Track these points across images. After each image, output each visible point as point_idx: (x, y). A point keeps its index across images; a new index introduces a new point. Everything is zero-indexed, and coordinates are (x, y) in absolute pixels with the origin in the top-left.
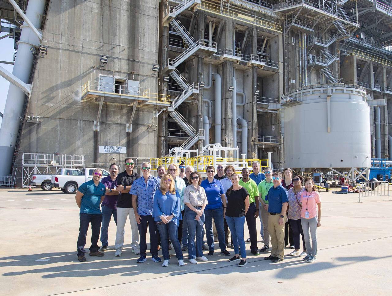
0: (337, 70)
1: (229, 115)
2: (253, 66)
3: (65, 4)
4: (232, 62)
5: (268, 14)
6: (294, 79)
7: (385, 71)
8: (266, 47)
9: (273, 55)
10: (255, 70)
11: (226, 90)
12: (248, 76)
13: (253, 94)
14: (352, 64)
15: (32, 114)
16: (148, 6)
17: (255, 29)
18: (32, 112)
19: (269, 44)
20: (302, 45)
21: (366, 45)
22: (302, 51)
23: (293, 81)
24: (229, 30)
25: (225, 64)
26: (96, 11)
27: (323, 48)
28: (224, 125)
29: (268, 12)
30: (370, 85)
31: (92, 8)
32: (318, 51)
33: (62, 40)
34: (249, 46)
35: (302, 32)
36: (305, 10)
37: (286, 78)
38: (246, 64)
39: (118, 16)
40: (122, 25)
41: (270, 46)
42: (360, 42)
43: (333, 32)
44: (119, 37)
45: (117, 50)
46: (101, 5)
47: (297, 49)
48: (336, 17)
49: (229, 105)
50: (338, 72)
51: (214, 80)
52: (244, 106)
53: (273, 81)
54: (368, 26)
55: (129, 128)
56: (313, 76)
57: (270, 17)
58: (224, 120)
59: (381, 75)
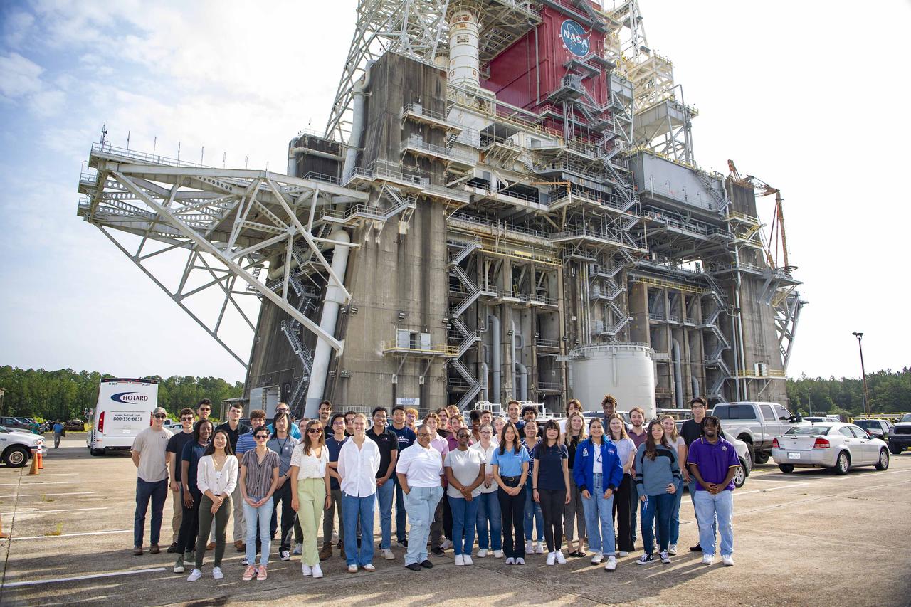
0: (624, 301)
1: (509, 361)
2: (532, 306)
3: (369, 266)
4: (511, 303)
5: (546, 244)
6: (575, 315)
7: (683, 298)
8: (543, 281)
9: (552, 291)
10: (534, 310)
11: (505, 334)
12: (525, 316)
13: (533, 337)
14: (642, 292)
15: (344, 369)
16: (436, 259)
17: (533, 266)
18: (345, 367)
19: (546, 278)
20: (583, 275)
21: (660, 266)
22: (583, 283)
23: (574, 318)
24: (506, 270)
25: (502, 306)
26: (394, 269)
27: (607, 278)
28: (502, 372)
29: (546, 242)
30: (665, 316)
31: (391, 267)
32: (602, 282)
33: (368, 299)
34: (526, 282)
35: (583, 261)
36: (586, 241)
37: (566, 315)
38: (524, 304)
39: (412, 272)
40: (415, 280)
41: (548, 280)
42: (651, 264)
43: (619, 258)
44: (413, 293)
45: (411, 305)
46: (398, 263)
47: (578, 281)
48: (621, 245)
49: (508, 350)
50: (626, 303)
51: (491, 322)
52: (521, 349)
53: (553, 319)
54: (661, 244)
55: (422, 380)
56: (597, 311)
57: (547, 248)
58: (504, 366)
59: (679, 303)
